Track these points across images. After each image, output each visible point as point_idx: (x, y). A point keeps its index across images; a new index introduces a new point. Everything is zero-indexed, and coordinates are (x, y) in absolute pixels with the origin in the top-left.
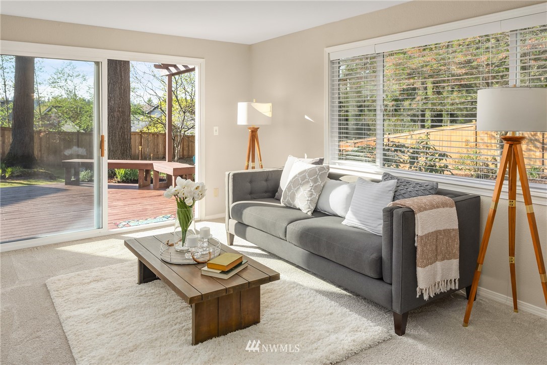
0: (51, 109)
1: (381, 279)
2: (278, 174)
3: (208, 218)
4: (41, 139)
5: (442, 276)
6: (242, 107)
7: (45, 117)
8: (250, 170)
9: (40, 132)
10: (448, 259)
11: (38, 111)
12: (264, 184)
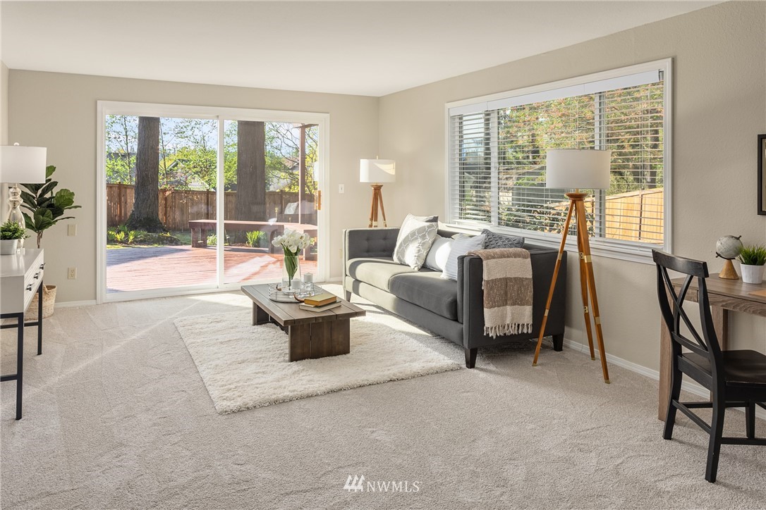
0: (177, 164)
1: (456, 320)
2: (396, 232)
3: (332, 280)
4: (166, 199)
5: (512, 319)
6: (364, 164)
7: (169, 173)
8: (373, 228)
9: (165, 191)
10: (518, 304)
11: (163, 166)
12: (382, 242)
